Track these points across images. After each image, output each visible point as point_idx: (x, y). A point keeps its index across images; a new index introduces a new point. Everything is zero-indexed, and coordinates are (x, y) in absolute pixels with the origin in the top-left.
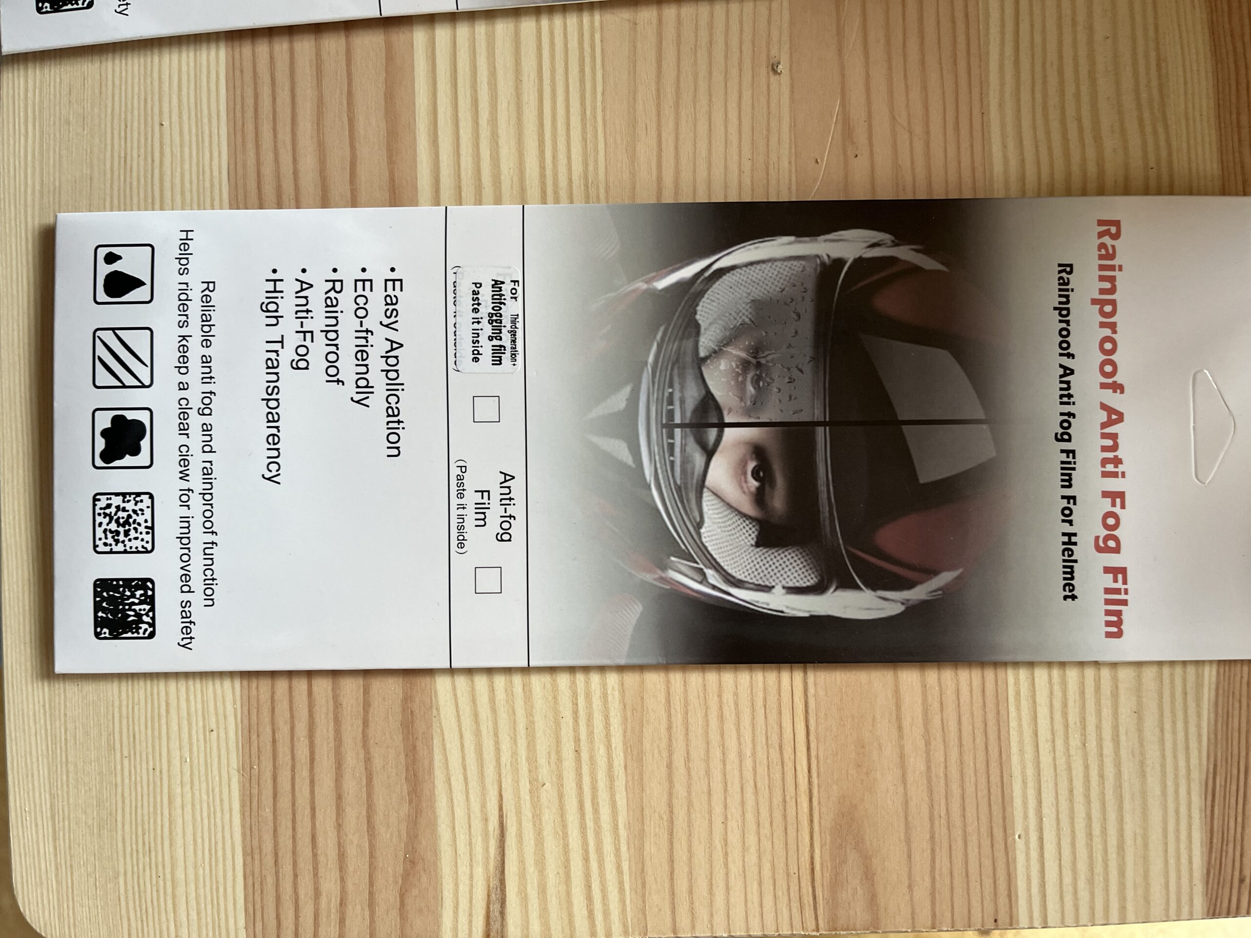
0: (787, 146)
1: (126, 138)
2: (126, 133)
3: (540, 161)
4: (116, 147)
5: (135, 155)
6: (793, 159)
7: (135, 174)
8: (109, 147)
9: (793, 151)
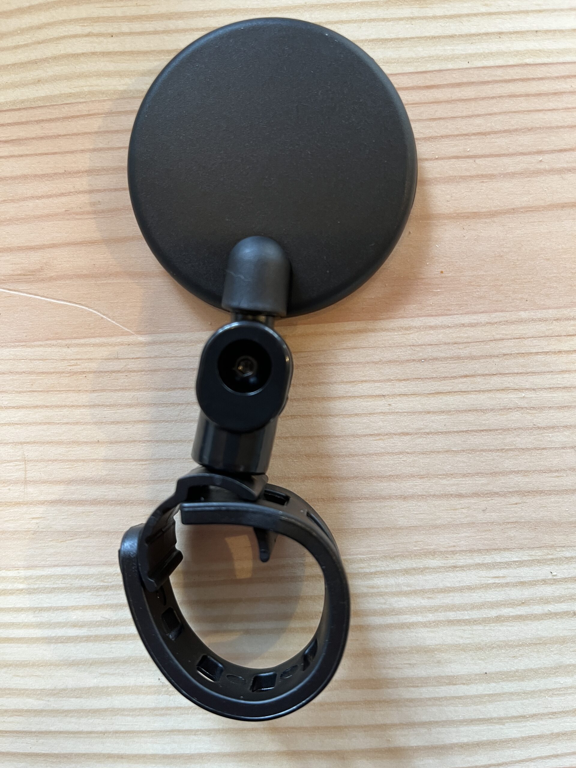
0: (49, 350)
3: (80, 642)
6: (64, 342)
9: (54, 342)
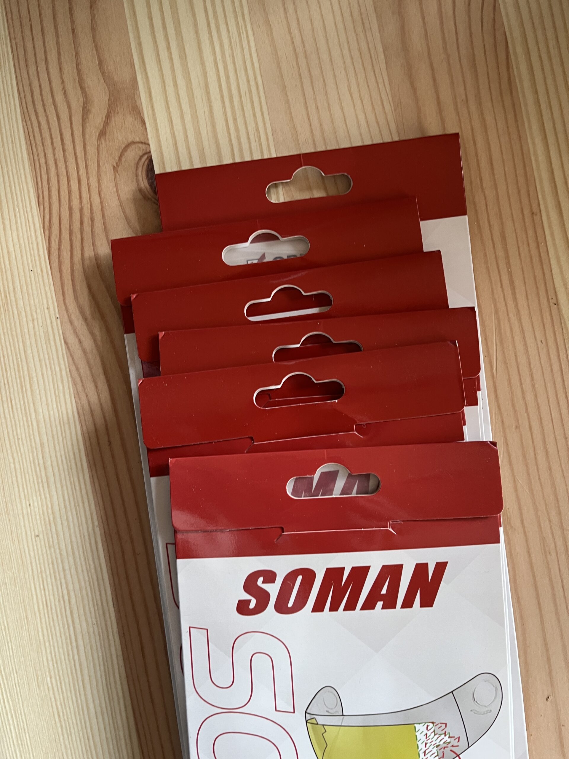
1: (44, 590)
2: (44, 586)
4: (39, 596)
5: (52, 600)
7: (54, 611)
8: (35, 597)
